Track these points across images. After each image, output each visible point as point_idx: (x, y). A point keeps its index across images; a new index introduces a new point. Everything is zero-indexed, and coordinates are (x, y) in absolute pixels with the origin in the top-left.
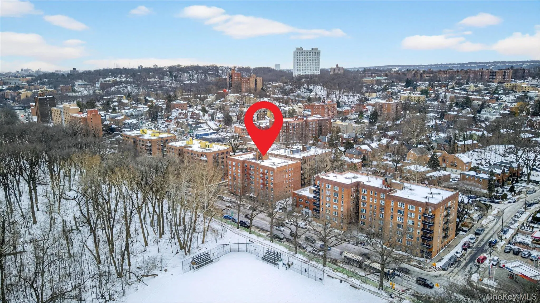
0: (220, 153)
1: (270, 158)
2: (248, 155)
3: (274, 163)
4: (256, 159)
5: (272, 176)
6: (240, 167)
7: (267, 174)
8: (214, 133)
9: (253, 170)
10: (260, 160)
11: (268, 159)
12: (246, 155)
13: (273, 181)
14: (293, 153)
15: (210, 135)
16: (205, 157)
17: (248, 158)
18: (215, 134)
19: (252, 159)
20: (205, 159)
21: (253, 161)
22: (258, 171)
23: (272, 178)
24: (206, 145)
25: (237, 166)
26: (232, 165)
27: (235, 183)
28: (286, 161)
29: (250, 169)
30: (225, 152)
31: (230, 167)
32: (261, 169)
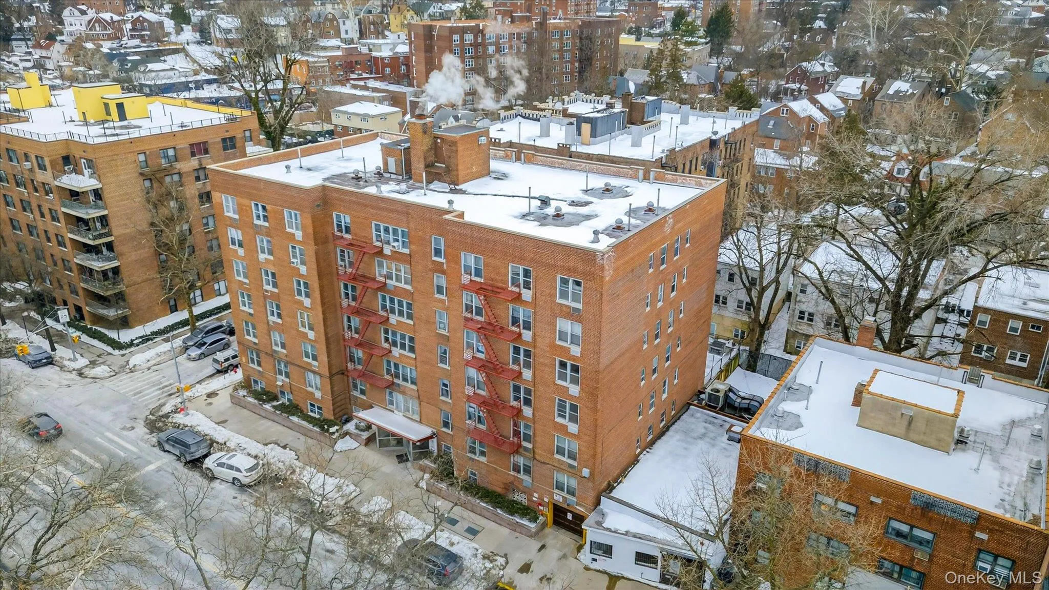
0: (183, 144)
1: (494, 165)
2: (349, 152)
3: (545, 202)
4: (407, 172)
5: (573, 315)
6: (299, 235)
7: (527, 295)
8: (209, 82)
9: (396, 256)
10: (436, 185)
11: (486, 172)
12: (338, 153)
13: (576, 350)
14: (594, 134)
15: (197, 88)
16: (86, 172)
17: (350, 168)
18: (215, 86)
19: (381, 176)
20: (84, 182)
21: (388, 190)
22: (439, 269)
23: (565, 325)
24: (106, 106)
25: (277, 231)
26: (243, 223)
27: (276, 337)
28: (615, 182)
29: (380, 253)
30: (215, 140)
31: (235, 234)
32: (469, 259)
